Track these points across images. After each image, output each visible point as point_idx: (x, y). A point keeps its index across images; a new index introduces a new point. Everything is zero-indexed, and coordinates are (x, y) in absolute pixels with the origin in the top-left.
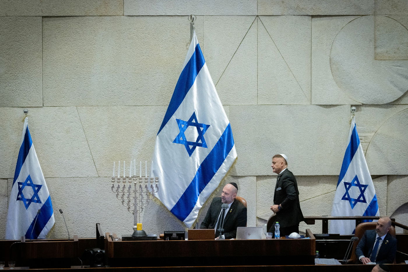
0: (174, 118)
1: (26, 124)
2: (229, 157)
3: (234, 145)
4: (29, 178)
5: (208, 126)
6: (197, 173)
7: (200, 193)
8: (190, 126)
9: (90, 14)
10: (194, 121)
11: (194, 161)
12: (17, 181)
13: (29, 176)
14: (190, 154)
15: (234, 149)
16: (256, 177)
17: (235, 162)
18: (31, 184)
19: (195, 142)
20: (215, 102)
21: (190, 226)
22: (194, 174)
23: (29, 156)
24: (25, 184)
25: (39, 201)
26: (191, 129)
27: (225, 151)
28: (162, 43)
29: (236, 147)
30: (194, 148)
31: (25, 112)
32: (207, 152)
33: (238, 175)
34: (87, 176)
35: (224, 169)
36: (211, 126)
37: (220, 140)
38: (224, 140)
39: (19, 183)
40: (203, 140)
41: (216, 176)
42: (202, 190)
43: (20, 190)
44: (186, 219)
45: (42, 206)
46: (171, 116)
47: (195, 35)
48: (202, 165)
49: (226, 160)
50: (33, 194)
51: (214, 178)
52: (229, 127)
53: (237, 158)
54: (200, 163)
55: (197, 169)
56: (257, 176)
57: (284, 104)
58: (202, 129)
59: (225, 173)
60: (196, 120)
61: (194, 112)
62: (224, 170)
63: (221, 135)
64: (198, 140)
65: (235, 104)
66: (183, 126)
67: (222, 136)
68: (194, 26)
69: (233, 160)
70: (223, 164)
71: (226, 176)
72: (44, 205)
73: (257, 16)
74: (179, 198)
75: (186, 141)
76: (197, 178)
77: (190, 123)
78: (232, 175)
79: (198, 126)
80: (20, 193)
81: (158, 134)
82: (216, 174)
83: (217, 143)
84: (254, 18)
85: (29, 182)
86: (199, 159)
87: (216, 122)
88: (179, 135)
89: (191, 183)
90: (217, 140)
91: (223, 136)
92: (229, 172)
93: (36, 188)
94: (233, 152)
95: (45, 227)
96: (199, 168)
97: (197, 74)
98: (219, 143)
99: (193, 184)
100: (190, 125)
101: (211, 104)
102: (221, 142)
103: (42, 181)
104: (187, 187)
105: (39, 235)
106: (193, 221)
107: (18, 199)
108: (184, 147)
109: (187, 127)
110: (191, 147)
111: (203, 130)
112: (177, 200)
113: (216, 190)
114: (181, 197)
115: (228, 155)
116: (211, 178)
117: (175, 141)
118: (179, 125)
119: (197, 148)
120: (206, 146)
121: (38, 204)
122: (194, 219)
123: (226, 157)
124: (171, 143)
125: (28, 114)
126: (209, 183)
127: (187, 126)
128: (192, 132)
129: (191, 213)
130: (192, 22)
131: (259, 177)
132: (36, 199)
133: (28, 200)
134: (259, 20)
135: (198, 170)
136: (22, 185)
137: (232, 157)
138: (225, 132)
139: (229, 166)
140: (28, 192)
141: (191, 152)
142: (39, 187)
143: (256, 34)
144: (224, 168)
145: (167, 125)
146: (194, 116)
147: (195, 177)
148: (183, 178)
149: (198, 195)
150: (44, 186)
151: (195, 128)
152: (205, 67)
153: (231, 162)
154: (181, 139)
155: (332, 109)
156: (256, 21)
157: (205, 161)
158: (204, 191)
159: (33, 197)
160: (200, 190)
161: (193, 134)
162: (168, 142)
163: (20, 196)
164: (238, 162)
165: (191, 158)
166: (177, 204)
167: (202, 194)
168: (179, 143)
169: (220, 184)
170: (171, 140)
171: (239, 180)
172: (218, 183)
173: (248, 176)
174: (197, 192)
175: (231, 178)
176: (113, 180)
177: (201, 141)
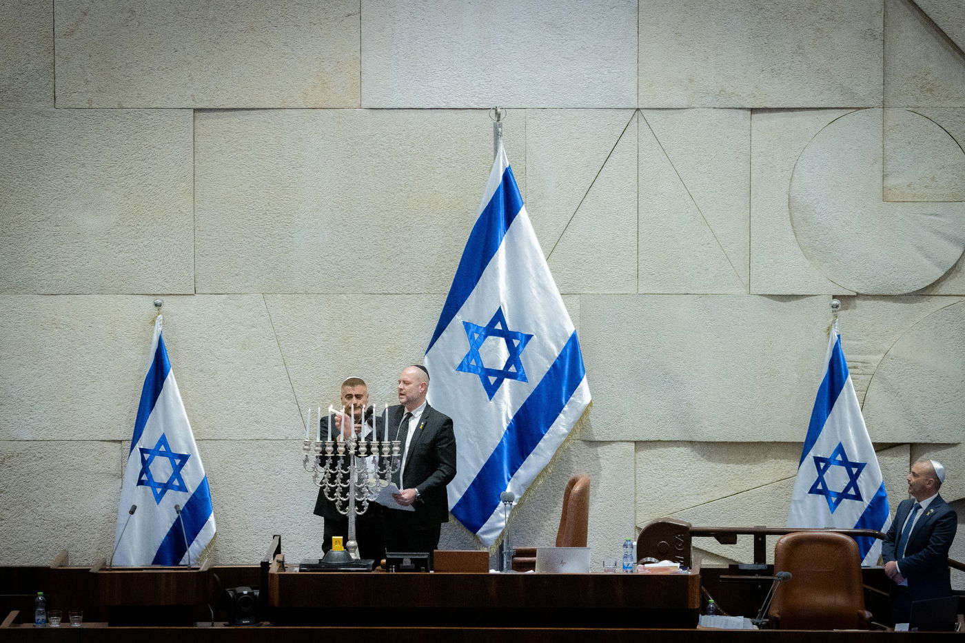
0: (458, 319)
1: (158, 328)
2: (573, 401)
3: (585, 376)
4: (163, 441)
5: (529, 337)
6: (506, 433)
7: (512, 474)
8: (491, 338)
9: (292, 106)
10: (499, 326)
11: (499, 410)
12: (138, 446)
13: (163, 437)
14: (491, 395)
15: (584, 384)
16: (633, 444)
17: (586, 411)
18: (168, 453)
19: (502, 369)
20: (543, 288)
21: (492, 543)
22: (500, 435)
23: (164, 397)
24: (155, 452)
25: (182, 488)
26: (493, 343)
27: (564, 389)
28: (440, 164)
29: (588, 379)
30: (499, 382)
31: (156, 305)
32: (527, 390)
33: (597, 438)
34: (284, 438)
35: (563, 426)
36: (535, 336)
37: (554, 366)
38: (563, 366)
39: (143, 451)
40: (519, 365)
41: (545, 440)
42: (516, 470)
43: (145, 463)
44: (482, 529)
45: (189, 497)
46: (453, 316)
47: (501, 149)
48: (517, 417)
49: (566, 408)
50: (170, 472)
51: (541, 444)
52: (574, 338)
53: (591, 404)
54: (512, 413)
55: (505, 425)
56: (635, 442)
57: (692, 292)
58: (516, 342)
59: (564, 435)
60: (504, 324)
61: (500, 308)
62: (561, 428)
63: (557, 355)
64: (508, 366)
65: (591, 293)
66: (476, 336)
67: (558, 358)
68: (500, 129)
69: (581, 408)
70: (561, 415)
71: (567, 440)
72: (193, 495)
73: (638, 109)
74: (469, 486)
75: (482, 368)
76: (505, 443)
77: (490, 331)
78: (584, 438)
79: (509, 336)
80: (145, 470)
81: (426, 353)
82: (544, 437)
83: (548, 373)
84: (631, 113)
85: (162, 448)
86: (510, 404)
87: (545, 328)
88: (468, 355)
89: (493, 455)
90: (547, 366)
91: (561, 357)
92: (573, 431)
93: (178, 462)
94: (581, 390)
95: (194, 542)
96: (511, 424)
97: (507, 229)
98: (552, 372)
99: (496, 455)
100: (491, 335)
101: (535, 292)
102: (556, 370)
103: (190, 447)
104: (483, 462)
105: (183, 558)
106: (498, 533)
107: (140, 483)
108: (479, 379)
109: (484, 339)
110: (492, 380)
111: (519, 345)
112: (465, 490)
113: (545, 469)
114: (473, 484)
115: (571, 398)
116: (534, 444)
117: (460, 368)
118: (470, 332)
119: (507, 381)
120: (525, 379)
121: (180, 493)
122: (500, 528)
123: (567, 401)
124: (453, 371)
125: (163, 309)
126: (531, 455)
127: (485, 337)
128: (496, 349)
129: (492, 516)
130: (498, 121)
131: (640, 444)
132: (176, 483)
133: (160, 485)
134: (641, 119)
135: (508, 428)
136: (149, 455)
137: (579, 402)
138: (565, 348)
139: (572, 420)
140: (161, 469)
141: (491, 390)
142: (184, 458)
143: (636, 147)
144: (562, 424)
145: (444, 334)
146: (499, 316)
147: (502, 442)
149: (509, 480)
150: (195, 458)
151: (502, 341)
152: (523, 215)
153: (578, 411)
154: (473, 363)
155: (794, 303)
156: (635, 119)
157: (524, 407)
158: (520, 471)
159: (171, 480)
160: (513, 469)
161: (497, 353)
162: (448, 370)
163: (144, 478)
164: (593, 411)
165: (492, 402)
166: (464, 497)
167: (516, 478)
168: (469, 371)
169: (554, 458)
170: (453, 364)
171: (600, 449)
172: (549, 454)
173: (617, 441)
174: (506, 474)
175: (583, 446)
176: (307, 447)
177: (514, 368)
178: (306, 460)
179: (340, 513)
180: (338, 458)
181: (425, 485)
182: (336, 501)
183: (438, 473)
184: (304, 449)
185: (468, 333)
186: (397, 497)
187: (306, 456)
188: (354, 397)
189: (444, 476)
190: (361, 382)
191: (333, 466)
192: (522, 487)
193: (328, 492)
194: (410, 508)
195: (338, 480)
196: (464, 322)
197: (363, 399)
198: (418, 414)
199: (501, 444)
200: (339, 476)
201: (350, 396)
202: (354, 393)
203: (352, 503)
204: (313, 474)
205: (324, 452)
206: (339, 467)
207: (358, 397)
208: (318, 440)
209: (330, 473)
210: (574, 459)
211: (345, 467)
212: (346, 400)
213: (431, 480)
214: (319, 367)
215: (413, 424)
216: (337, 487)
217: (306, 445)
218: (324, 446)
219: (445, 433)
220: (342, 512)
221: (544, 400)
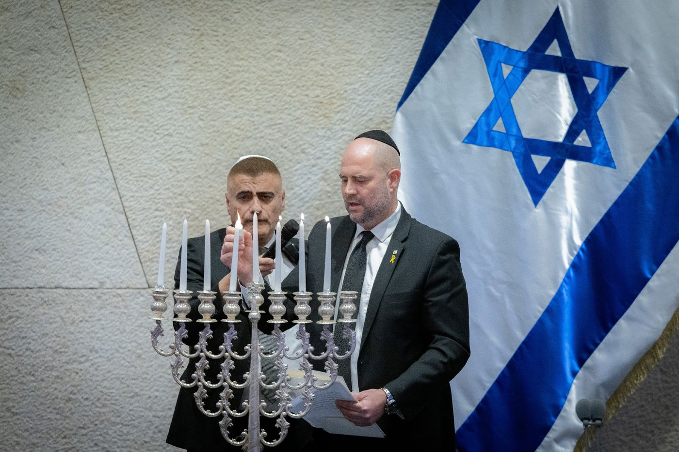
0: (468, 34)
6: (568, 276)
7: (581, 362)
8: (537, 73)
10: (554, 50)
11: (553, 225)
14: (537, 195)
19: (560, 140)
22: (555, 280)
26: (542, 85)
30: (555, 168)
32: (614, 184)
34: (95, 284)
36: (631, 70)
40: (595, 132)
41: (651, 291)
42: (590, 352)
46: (458, 27)
48: (592, 241)
51: (643, 298)
55: (567, 259)
58: (591, 84)
60: (565, 45)
61: (557, 12)
64: (573, 133)
66: (506, 70)
74: (489, 385)
75: (520, 138)
76: (566, 297)
77: (536, 59)
79: (575, 70)
81: (400, 106)
82: (650, 284)
83: (659, 148)
86: (576, 212)
87: (652, 54)
88: (488, 111)
89: (540, 322)
90: (657, 134)
96: (578, 256)
98: (667, 146)
99: (548, 323)
100: (538, 68)
104: (521, 337)
108: (511, 161)
109: (524, 77)
110: (540, 162)
111: (597, 89)
112: (480, 395)
113: (651, 351)
114: (499, 382)
116: (629, 298)
117: (472, 138)
118: (492, 63)
119: (570, 166)
120: (608, 161)
124: (457, 143)
126: (622, 322)
127: (526, 71)
128: (548, 98)
135: (574, 265)
141: (538, 185)
145: (438, 67)
146: (555, 28)
147: (559, 293)
149: (574, 374)
151: (562, 80)
154: (499, 126)
157: (607, 222)
160: (583, 353)
161: (550, 106)
162: (445, 143)
165: (539, 210)
166: (479, 409)
167: (589, 369)
168: (491, 144)
170: (457, 132)
174: (568, 360)
176: (158, 304)
177: (587, 138)
178: (158, 332)
179: (229, 444)
180: (226, 327)
181: (403, 380)
182: (221, 417)
183: (431, 355)
184: (154, 309)
185: (488, 64)
186: (346, 406)
187: (158, 322)
188: (256, 199)
189: (445, 360)
190: (271, 167)
191: (214, 345)
192: (602, 390)
193: (204, 400)
194: (376, 432)
195: (224, 374)
196: (480, 41)
197: (274, 202)
198: (385, 233)
199: (557, 299)
200: (227, 365)
201: (246, 196)
202: (256, 188)
203: (254, 422)
204: (172, 361)
205: (194, 314)
206: (226, 347)
207: (264, 197)
208: (183, 289)
209: (207, 358)
211: (239, 346)
212: (237, 204)
213: (418, 370)
214: (169, 135)
215: (376, 256)
216: (221, 388)
217: (156, 299)
218: (195, 302)
219: (442, 272)
220: (233, 442)
221: (649, 206)
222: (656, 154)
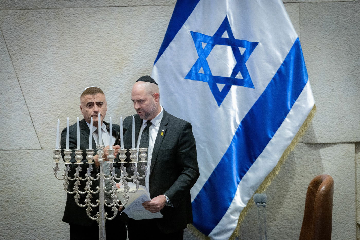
0: (186, 29)
2: (298, 106)
3: (308, 82)
5: (255, 45)
6: (234, 138)
7: (241, 178)
8: (218, 46)
10: (225, 35)
11: (227, 115)
14: (219, 102)
15: (308, 89)
16: (354, 145)
17: (310, 116)
19: (229, 76)
22: (229, 140)
26: (220, 51)
27: (289, 94)
29: (312, 85)
30: (227, 89)
32: (254, 96)
33: (320, 141)
34: (18, 148)
35: (289, 130)
36: (260, 44)
37: (279, 72)
38: (288, 71)
40: (245, 73)
41: (272, 144)
42: (245, 173)
44: (214, 231)
46: (181, 26)
48: (244, 122)
49: (291, 113)
51: (268, 147)
52: (297, 45)
53: (314, 108)
54: (240, 119)
55: (233, 131)
56: (356, 143)
58: (242, 50)
59: (290, 138)
60: (230, 33)
61: (226, 18)
62: (288, 132)
63: (281, 61)
64: (235, 73)
66: (204, 45)
67: (282, 65)
69: (306, 112)
70: (287, 119)
71: (293, 143)
75: (211, 76)
76: (234, 148)
77: (217, 39)
78: (306, 141)
79: (235, 44)
81: (155, 62)
82: (271, 141)
83: (274, 79)
87: (270, 36)
88: (196, 64)
89: (223, 159)
90: (273, 73)
91: (286, 64)
92: (298, 135)
94: (306, 94)
96: (238, 129)
98: (278, 78)
99: (226, 160)
100: (218, 44)
102: (281, 76)
104: (214, 167)
108: (207, 86)
109: (212, 48)
110: (221, 87)
111: (245, 52)
113: (273, 172)
115: (296, 103)
116: (262, 147)
117: (189, 76)
118: (198, 42)
119: (234, 88)
120: (251, 85)
122: (231, 230)
123: (292, 105)
124: (182, 79)
126: (259, 159)
127: (213, 45)
128: (223, 57)
129: (223, 218)
135: (237, 133)
137: (304, 106)
138: (289, 55)
139: (297, 124)
141: (220, 97)
144: (288, 128)
145: (172, 44)
146: (225, 25)
147: (231, 146)
148: (207, 150)
149: (238, 183)
151: (229, 49)
154: (201, 71)
157: (251, 113)
158: (249, 174)
160: (242, 173)
161: (224, 61)
162: (176, 79)
164: (316, 114)
165: (221, 109)
168: (198, 79)
169: (281, 161)
170: (182, 73)
171: (322, 151)
172: (277, 157)
173: (338, 143)
174: (235, 177)
175: (306, 148)
176: (57, 156)
177: (241, 75)
178: (57, 169)
182: (87, 207)
184: (55, 158)
185: (195, 43)
187: (57, 164)
188: (96, 106)
190: (100, 91)
195: (88, 187)
196: (191, 32)
197: (104, 107)
199: (230, 149)
200: (89, 183)
201: (91, 104)
202: (95, 101)
203: (102, 209)
206: (88, 175)
207: (99, 104)
209: (80, 180)
210: (297, 161)
212: (87, 109)
214: (49, 79)
216: (86, 194)
217: (56, 154)
219: (185, 139)
220: (93, 218)
221: (270, 105)
222: (273, 82)
